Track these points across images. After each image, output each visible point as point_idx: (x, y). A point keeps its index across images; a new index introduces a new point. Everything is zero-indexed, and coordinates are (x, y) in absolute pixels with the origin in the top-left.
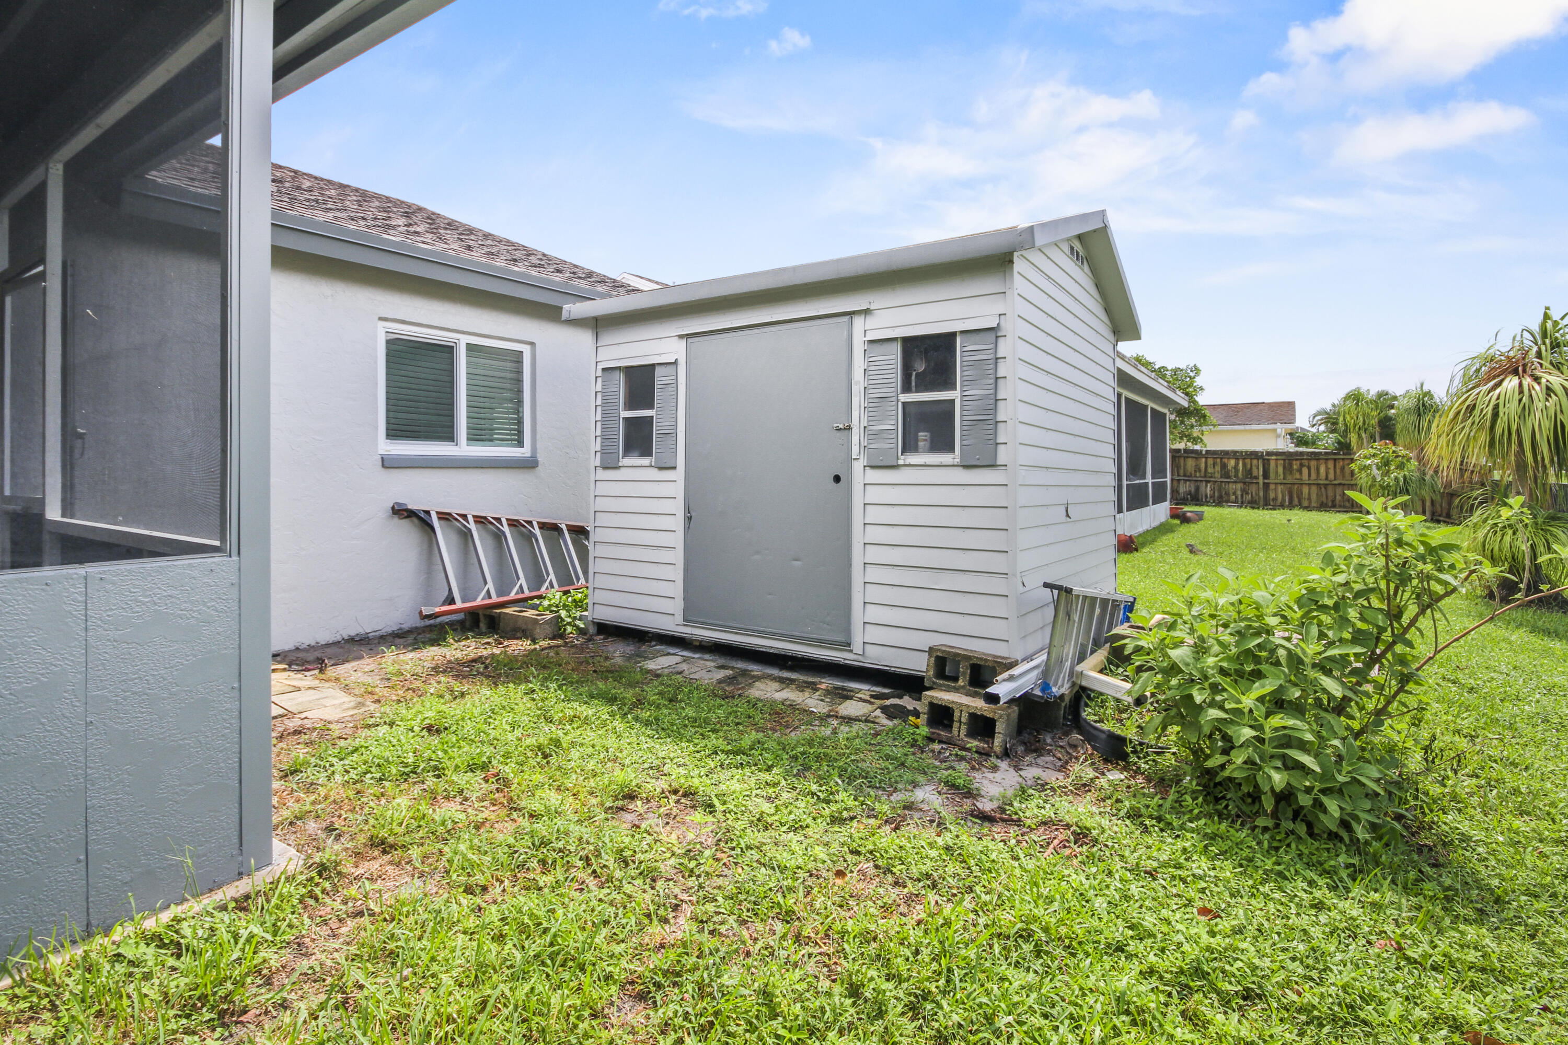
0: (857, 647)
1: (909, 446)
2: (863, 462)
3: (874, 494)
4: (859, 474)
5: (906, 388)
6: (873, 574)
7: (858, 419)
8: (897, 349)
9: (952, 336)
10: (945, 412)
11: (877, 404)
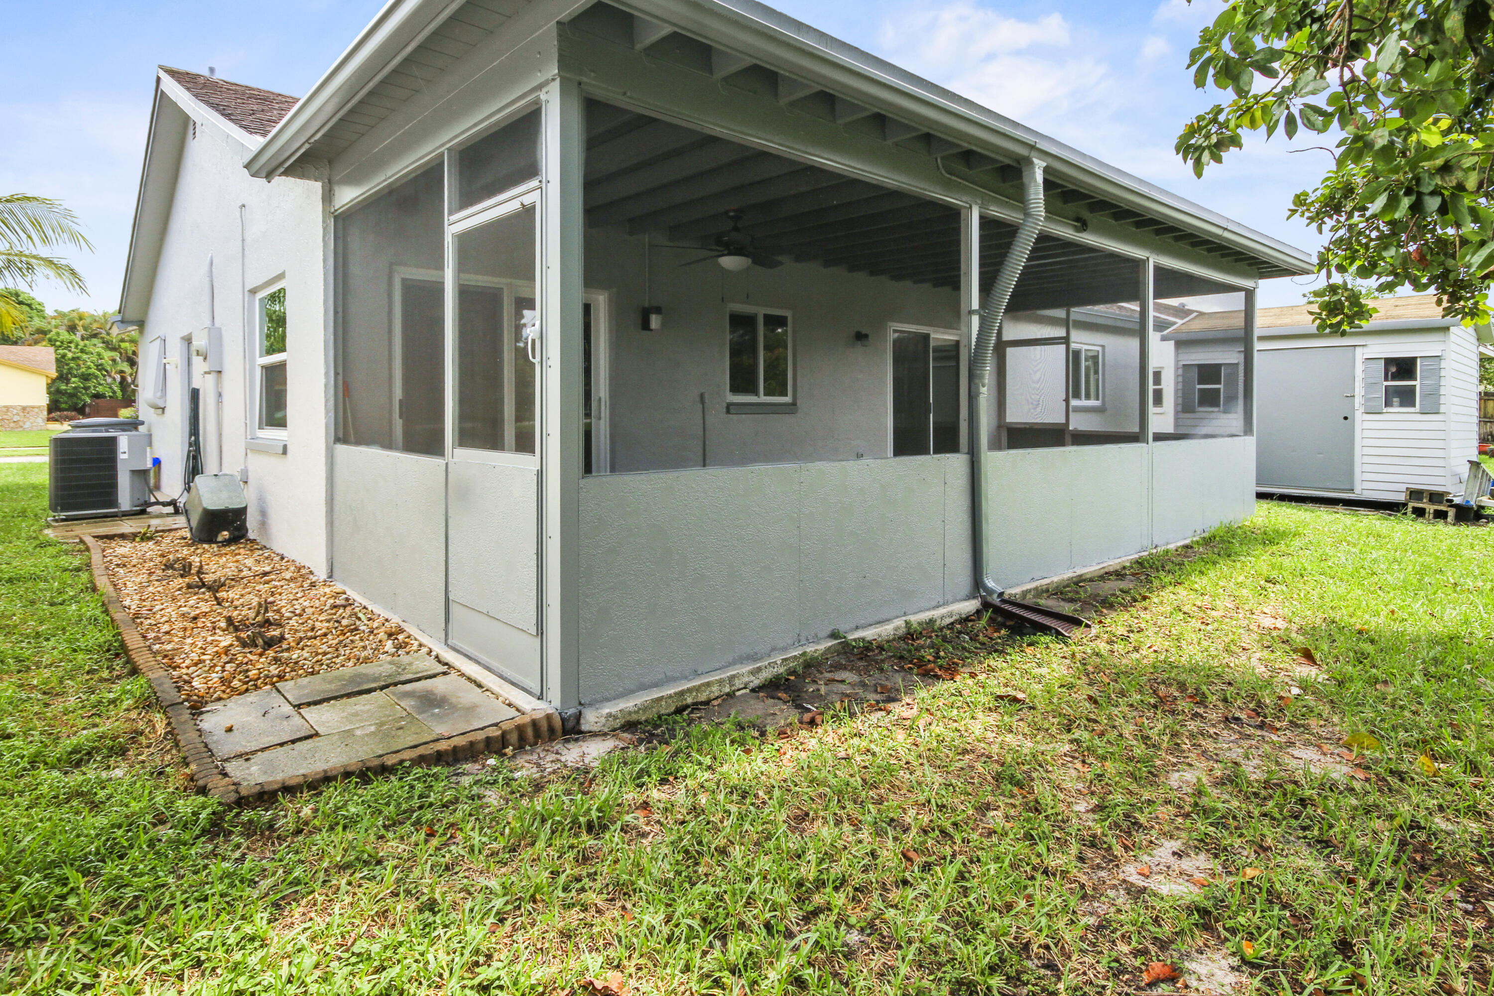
0: (1358, 490)
1: (1388, 404)
2: (1362, 410)
3: (1366, 425)
4: (1359, 415)
5: (1386, 379)
6: (1366, 459)
7: (1359, 391)
8: (1383, 361)
9: (1415, 359)
10: (1411, 391)
11: (1369, 386)
